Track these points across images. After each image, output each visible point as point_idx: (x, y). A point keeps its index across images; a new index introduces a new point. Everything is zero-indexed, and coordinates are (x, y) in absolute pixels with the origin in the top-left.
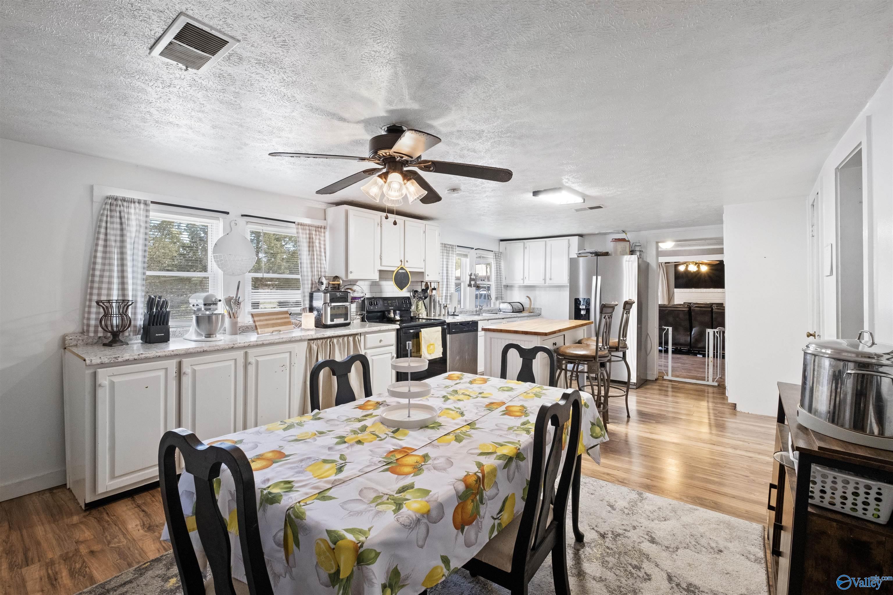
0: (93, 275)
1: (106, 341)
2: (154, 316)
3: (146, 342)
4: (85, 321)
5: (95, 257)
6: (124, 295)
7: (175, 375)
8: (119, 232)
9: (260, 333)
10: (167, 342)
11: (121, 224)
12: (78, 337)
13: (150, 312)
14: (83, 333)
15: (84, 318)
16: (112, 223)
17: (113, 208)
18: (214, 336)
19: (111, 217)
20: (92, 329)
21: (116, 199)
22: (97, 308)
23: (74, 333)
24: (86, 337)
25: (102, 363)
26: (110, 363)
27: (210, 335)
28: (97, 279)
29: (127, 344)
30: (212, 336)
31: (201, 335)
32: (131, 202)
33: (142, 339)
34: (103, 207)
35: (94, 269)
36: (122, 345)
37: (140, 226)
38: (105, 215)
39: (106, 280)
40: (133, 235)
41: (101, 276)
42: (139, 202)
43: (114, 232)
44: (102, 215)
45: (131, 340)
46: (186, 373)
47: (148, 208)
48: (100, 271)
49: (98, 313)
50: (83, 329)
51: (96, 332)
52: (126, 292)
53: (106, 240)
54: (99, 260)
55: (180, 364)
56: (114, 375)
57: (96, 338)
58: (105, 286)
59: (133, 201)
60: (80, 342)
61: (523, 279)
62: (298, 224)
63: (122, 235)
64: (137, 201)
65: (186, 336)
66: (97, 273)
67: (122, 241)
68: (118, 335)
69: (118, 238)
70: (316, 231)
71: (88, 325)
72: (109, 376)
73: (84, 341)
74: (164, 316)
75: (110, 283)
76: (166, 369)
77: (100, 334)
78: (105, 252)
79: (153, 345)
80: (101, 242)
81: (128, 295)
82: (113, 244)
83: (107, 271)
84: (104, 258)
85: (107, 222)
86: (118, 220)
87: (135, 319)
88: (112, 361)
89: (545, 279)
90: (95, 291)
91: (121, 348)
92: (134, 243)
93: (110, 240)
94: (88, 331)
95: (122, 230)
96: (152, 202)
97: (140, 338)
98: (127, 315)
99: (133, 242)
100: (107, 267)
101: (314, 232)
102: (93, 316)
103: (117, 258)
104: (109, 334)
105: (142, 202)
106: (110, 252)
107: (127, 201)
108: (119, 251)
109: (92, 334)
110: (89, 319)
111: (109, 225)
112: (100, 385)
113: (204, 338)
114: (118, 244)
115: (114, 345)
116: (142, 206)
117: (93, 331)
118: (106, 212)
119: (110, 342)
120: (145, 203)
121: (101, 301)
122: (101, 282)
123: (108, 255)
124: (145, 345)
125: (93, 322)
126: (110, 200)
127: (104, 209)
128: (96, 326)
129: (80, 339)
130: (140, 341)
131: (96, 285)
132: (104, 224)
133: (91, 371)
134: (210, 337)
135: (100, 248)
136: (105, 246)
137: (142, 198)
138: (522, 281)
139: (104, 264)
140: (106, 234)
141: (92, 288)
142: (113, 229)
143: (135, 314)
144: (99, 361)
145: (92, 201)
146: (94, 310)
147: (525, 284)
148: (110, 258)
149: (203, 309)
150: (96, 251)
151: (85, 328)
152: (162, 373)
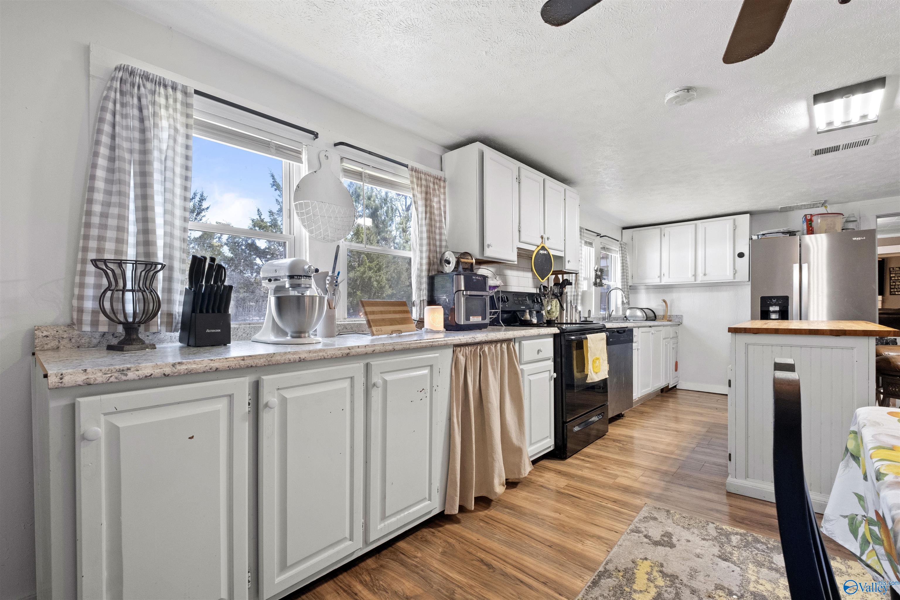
0: (89, 213)
1: (114, 342)
2: (204, 294)
3: (188, 345)
4: (75, 303)
5: (93, 177)
6: (147, 254)
7: (247, 408)
8: (137, 135)
9: (375, 333)
10: (225, 345)
11: (142, 120)
12: (61, 332)
13: (196, 286)
14: (71, 325)
15: (73, 295)
16: (125, 116)
17: (127, 88)
18: (307, 335)
19: (123, 105)
20: (87, 318)
21: (132, 73)
22: (96, 276)
23: (55, 325)
24: (76, 332)
25: (89, 384)
26: (108, 383)
27: (301, 332)
28: (96, 220)
29: (153, 347)
30: (303, 335)
31: (285, 334)
32: (160, 84)
33: (181, 340)
34: (108, 85)
35: (90, 201)
36: (144, 349)
37: (176, 130)
38: (111, 100)
39: (112, 222)
40: (164, 146)
41: (104, 215)
42: (174, 88)
43: (130, 134)
44: (106, 98)
45: (161, 341)
46: (270, 404)
47: (189, 101)
48: (102, 205)
49: (97, 286)
50: (72, 319)
51: (95, 323)
52: (151, 249)
53: (113, 148)
54: (100, 184)
55: (256, 387)
56: (117, 412)
57: (97, 335)
58: (111, 234)
59: (162, 83)
60: (63, 342)
61: (660, 277)
62: (412, 170)
63: (144, 141)
64: (170, 83)
65: (257, 337)
66: (97, 208)
67: (145, 152)
68: (136, 331)
69: (136, 146)
70: (434, 183)
71: (81, 310)
72: (105, 414)
73: (73, 341)
74: (221, 296)
75: (121, 229)
76: (231, 396)
77: (103, 328)
78: (111, 170)
79: (201, 349)
80: (104, 151)
81: (155, 255)
82: (127, 156)
83: (115, 206)
84: (109, 181)
85: (114, 114)
86: (136, 112)
87: (170, 301)
88: (113, 379)
89: (695, 275)
90: (93, 244)
91: (139, 353)
92: (166, 159)
93: (120, 147)
94: (80, 322)
95: (143, 131)
96: (197, 92)
97: (178, 338)
98: (153, 291)
99: (163, 159)
100: (115, 199)
101: (432, 185)
102: (90, 292)
103: (135, 184)
104: (120, 329)
105: (179, 87)
106: (121, 170)
107: (152, 81)
108: (138, 170)
109: (87, 328)
110: (81, 298)
111: (118, 117)
112: (84, 438)
113: (289, 338)
114: (136, 156)
115: (127, 347)
116: (179, 95)
117: (89, 322)
118: (112, 95)
119: (121, 343)
120: (185, 93)
121: (105, 261)
122: (103, 226)
123: (116, 176)
124: (187, 350)
125: (89, 305)
126: (121, 74)
127: (109, 88)
128: (94, 312)
129: (65, 336)
130: (179, 344)
131: (94, 232)
132: (108, 117)
133: (64, 402)
134: (300, 337)
135: (102, 162)
136: (112, 159)
137: (181, 80)
138: (659, 279)
139: (108, 193)
140: (113, 137)
141: (86, 237)
142: (127, 128)
143: (169, 290)
144: (80, 378)
145: (88, 75)
146: (90, 280)
147: (663, 283)
148: (120, 182)
149: (287, 286)
150: (94, 166)
151: (75, 316)
152: (222, 405)
